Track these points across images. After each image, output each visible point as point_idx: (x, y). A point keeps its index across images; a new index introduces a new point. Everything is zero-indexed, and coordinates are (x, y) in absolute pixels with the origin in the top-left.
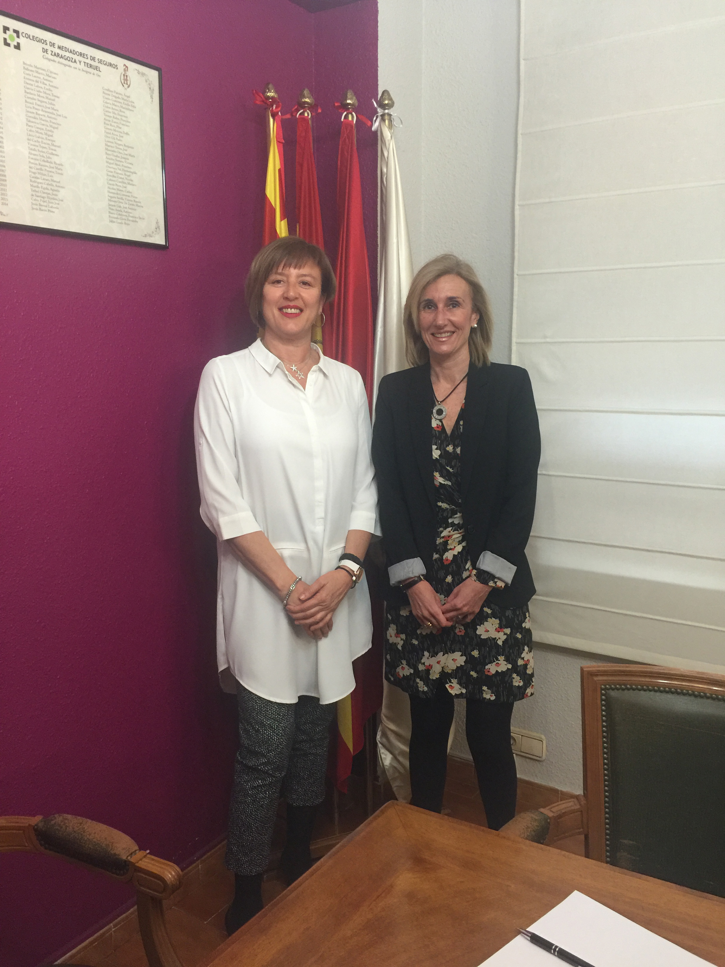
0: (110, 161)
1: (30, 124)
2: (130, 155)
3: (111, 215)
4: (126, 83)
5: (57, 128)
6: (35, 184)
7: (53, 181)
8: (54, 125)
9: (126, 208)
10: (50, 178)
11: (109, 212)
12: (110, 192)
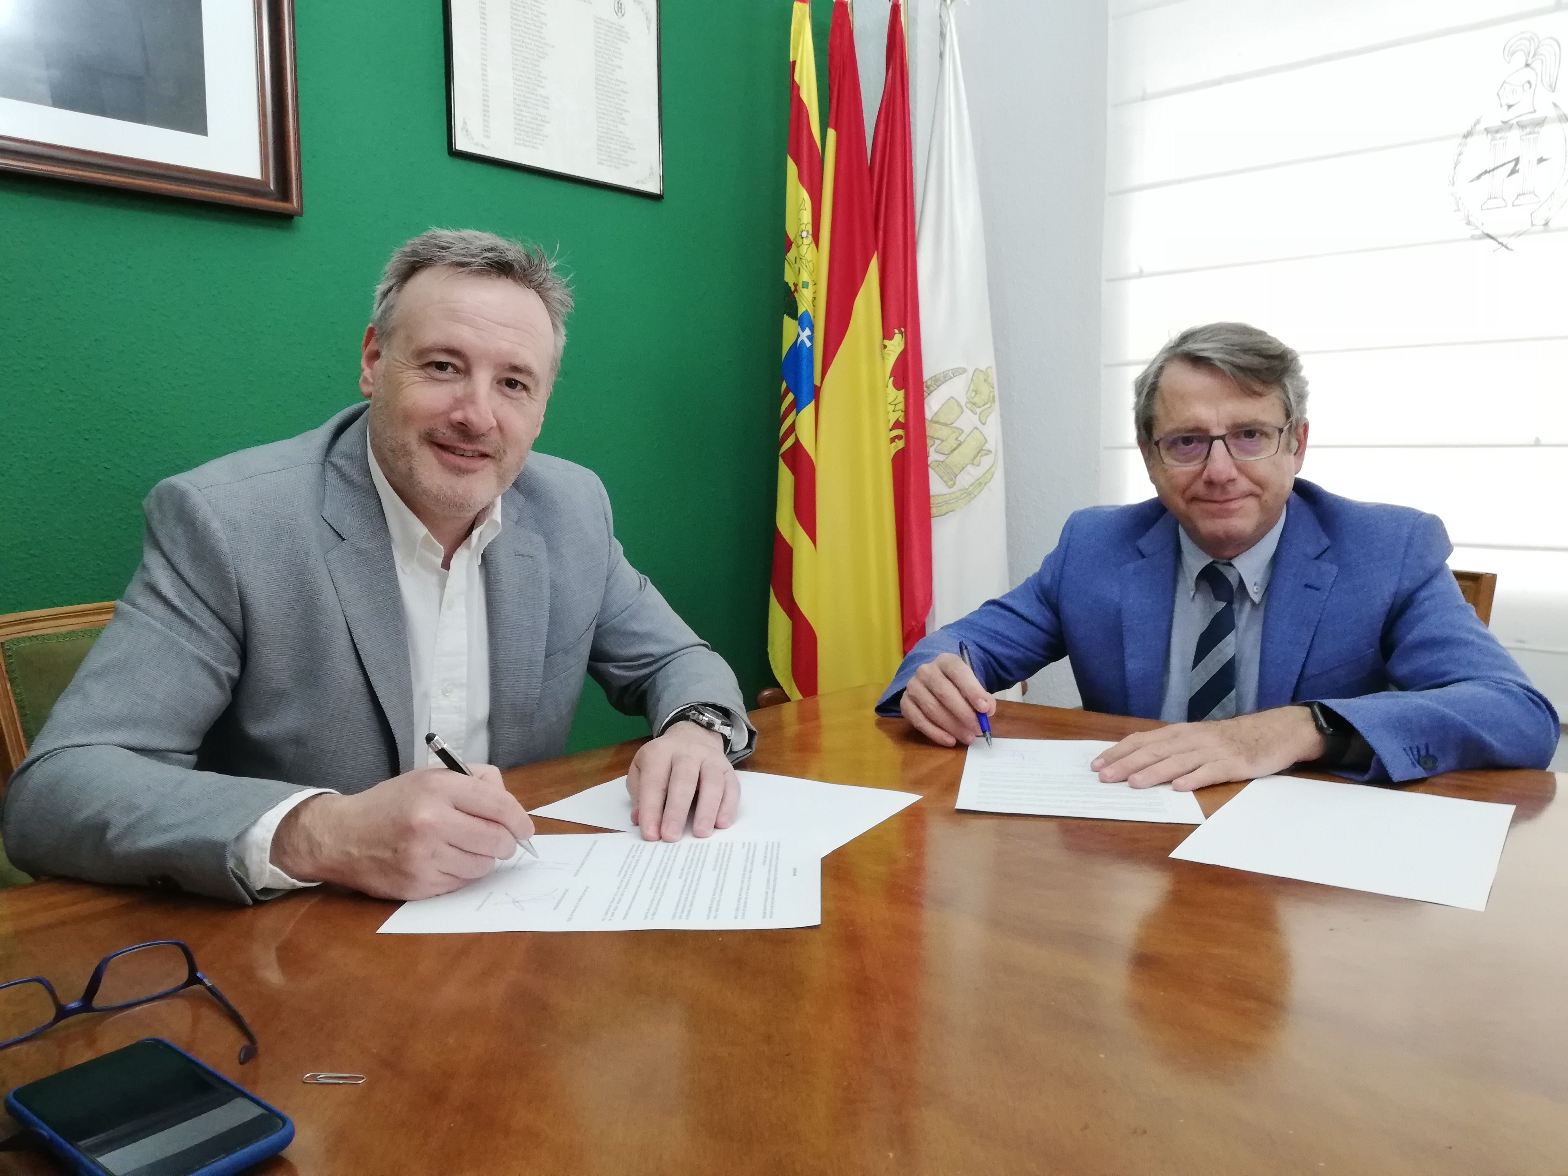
0: (600, 97)
1: (516, 52)
2: (623, 91)
3: (601, 157)
4: (620, 10)
5: (544, 58)
6: (519, 117)
7: (538, 114)
8: (540, 55)
9: (616, 149)
10: (534, 112)
11: (598, 153)
12: (599, 131)
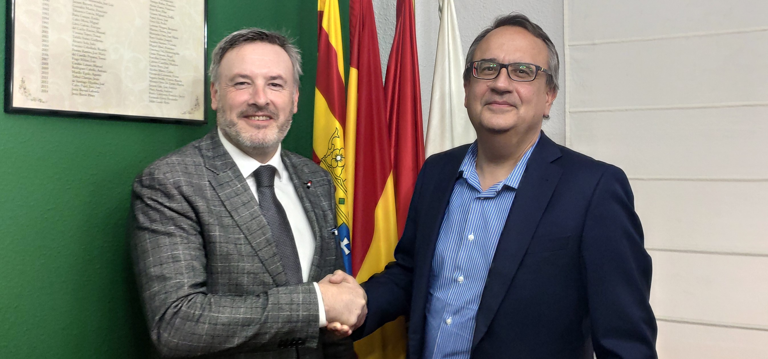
0: (153, 44)
2: (173, 37)
3: (152, 95)
5: (102, 16)
6: (77, 70)
7: (95, 66)
8: (100, 13)
9: (166, 87)
10: (92, 64)
11: (149, 93)
12: (152, 74)
